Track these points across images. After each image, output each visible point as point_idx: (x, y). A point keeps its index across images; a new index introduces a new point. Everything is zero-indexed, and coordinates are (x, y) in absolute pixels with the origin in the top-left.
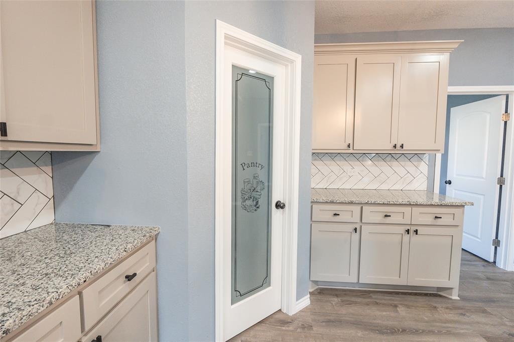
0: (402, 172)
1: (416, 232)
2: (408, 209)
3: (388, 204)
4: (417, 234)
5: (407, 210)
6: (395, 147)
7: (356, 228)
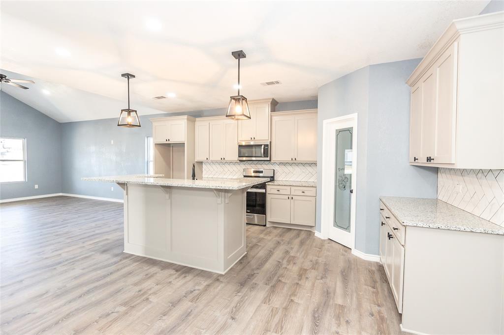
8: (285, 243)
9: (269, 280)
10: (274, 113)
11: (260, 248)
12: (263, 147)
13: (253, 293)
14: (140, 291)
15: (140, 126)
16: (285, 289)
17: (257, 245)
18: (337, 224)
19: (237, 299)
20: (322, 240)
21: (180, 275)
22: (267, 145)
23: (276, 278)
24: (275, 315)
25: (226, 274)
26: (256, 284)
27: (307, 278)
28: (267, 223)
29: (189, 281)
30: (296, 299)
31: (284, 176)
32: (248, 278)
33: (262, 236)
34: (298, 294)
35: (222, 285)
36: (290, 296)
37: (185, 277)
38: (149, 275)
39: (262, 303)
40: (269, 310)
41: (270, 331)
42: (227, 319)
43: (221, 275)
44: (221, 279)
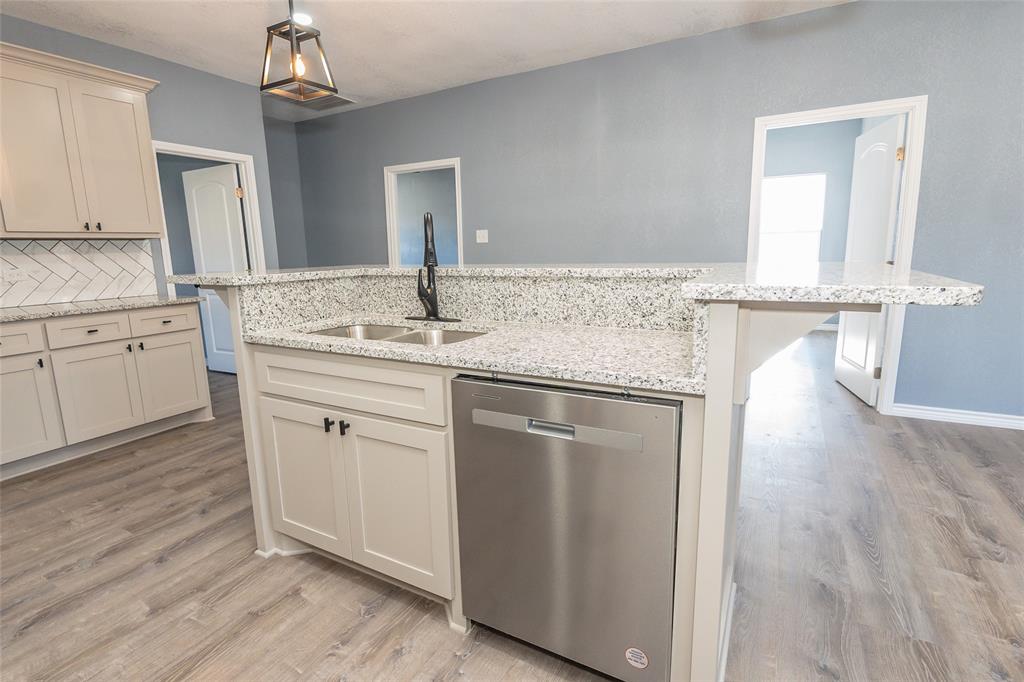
0: (114, 270)
1: (141, 346)
2: (124, 316)
3: (90, 314)
4: (142, 349)
5: (122, 318)
6: (87, 227)
7: (40, 360)
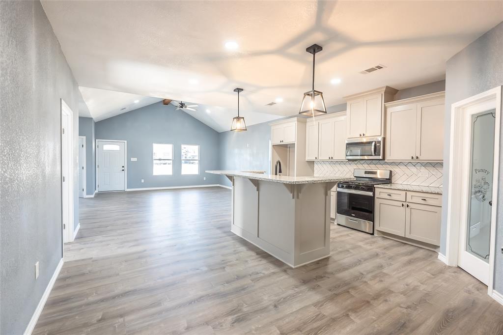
8: (385, 256)
9: (336, 287)
10: (388, 104)
11: (349, 255)
12: (373, 144)
13: (310, 293)
14: (223, 261)
15: (246, 130)
16: (349, 302)
17: (348, 251)
18: (470, 248)
19: (290, 292)
20: (446, 266)
21: (257, 258)
22: (379, 142)
23: (345, 288)
24: (318, 320)
25: (297, 268)
26: (319, 286)
27: (386, 301)
28: (376, 232)
29: (261, 265)
30: (353, 316)
31: (405, 179)
32: (315, 279)
33: (360, 244)
34: (360, 313)
35: (287, 276)
36: (349, 310)
37: (261, 261)
38: (237, 252)
39: (313, 305)
40: (315, 313)
41: (301, 331)
42: (270, 305)
43: (291, 268)
44: (289, 271)
